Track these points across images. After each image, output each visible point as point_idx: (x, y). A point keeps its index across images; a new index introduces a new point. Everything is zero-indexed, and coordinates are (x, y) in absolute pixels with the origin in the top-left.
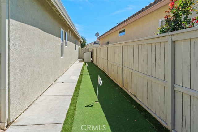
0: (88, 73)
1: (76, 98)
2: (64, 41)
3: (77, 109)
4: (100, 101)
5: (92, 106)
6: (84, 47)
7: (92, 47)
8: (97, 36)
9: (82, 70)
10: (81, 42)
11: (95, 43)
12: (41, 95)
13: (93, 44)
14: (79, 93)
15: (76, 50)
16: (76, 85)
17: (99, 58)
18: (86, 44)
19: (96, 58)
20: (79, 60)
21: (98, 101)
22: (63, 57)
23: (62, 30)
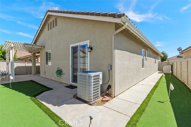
0: (166, 82)
1: (151, 95)
2: (145, 57)
3: (151, 101)
4: (171, 101)
5: (163, 103)
6: (165, 61)
7: (173, 61)
8: (179, 50)
9: (160, 79)
10: (161, 57)
11: (178, 57)
12: (129, 88)
13: (176, 58)
14: (154, 93)
15: (155, 63)
16: (152, 88)
17: (179, 71)
18: (168, 58)
19: (177, 70)
20: (159, 71)
21: (170, 101)
22: (143, 68)
23: (143, 50)
